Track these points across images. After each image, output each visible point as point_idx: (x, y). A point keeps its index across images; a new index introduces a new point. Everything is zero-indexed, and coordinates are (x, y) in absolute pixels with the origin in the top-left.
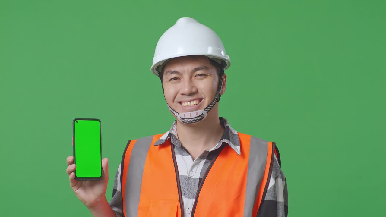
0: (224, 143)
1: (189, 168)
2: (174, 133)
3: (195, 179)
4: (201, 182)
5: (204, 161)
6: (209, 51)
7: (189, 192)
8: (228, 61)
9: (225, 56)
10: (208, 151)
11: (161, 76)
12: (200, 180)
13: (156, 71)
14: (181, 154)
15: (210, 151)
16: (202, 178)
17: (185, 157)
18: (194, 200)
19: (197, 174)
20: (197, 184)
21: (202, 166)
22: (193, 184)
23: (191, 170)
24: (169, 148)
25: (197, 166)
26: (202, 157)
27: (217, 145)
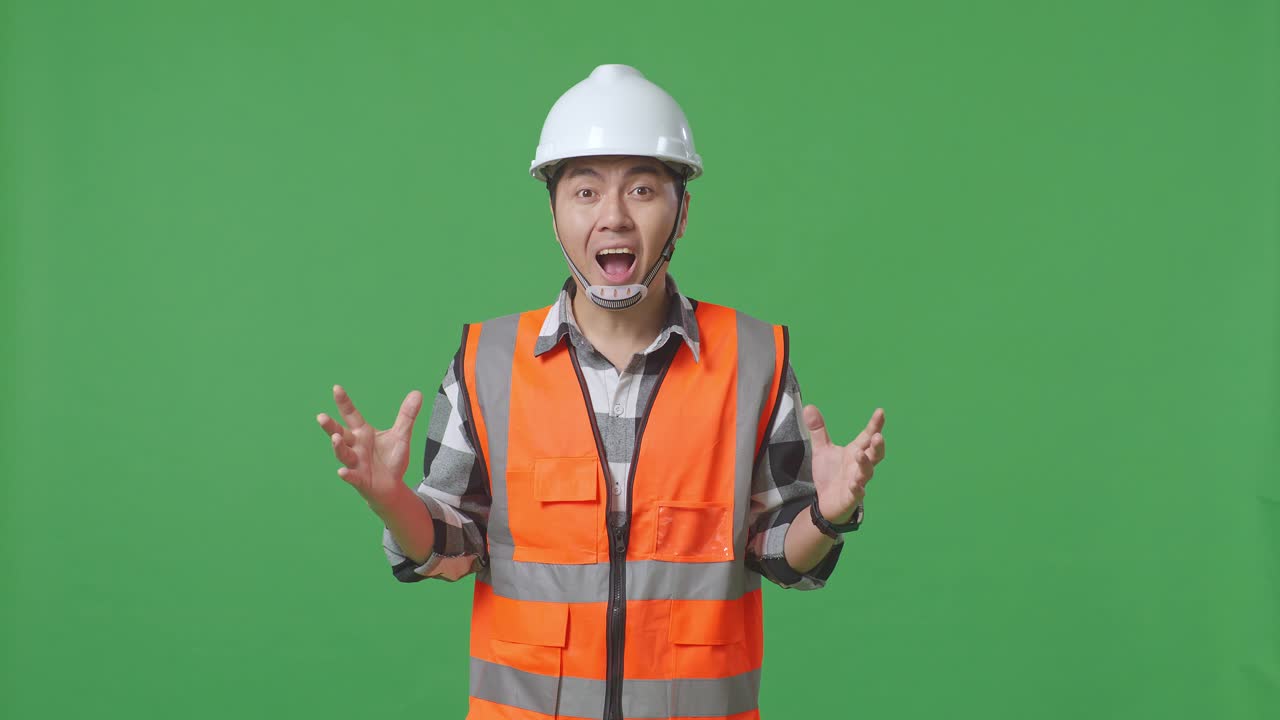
0: (673, 335)
1: (612, 397)
2: (571, 320)
3: (626, 419)
4: (641, 423)
5: (639, 378)
6: (660, 148)
7: (618, 449)
8: (698, 168)
9: (693, 158)
10: (640, 353)
11: (552, 187)
12: (637, 420)
13: (540, 174)
14: (592, 366)
15: (646, 353)
16: (640, 415)
17: (601, 373)
18: (629, 465)
19: (630, 410)
20: (632, 430)
21: (637, 390)
22: (622, 431)
23: (616, 402)
24: (565, 356)
25: (627, 389)
26: (632, 370)
27: (659, 338)
